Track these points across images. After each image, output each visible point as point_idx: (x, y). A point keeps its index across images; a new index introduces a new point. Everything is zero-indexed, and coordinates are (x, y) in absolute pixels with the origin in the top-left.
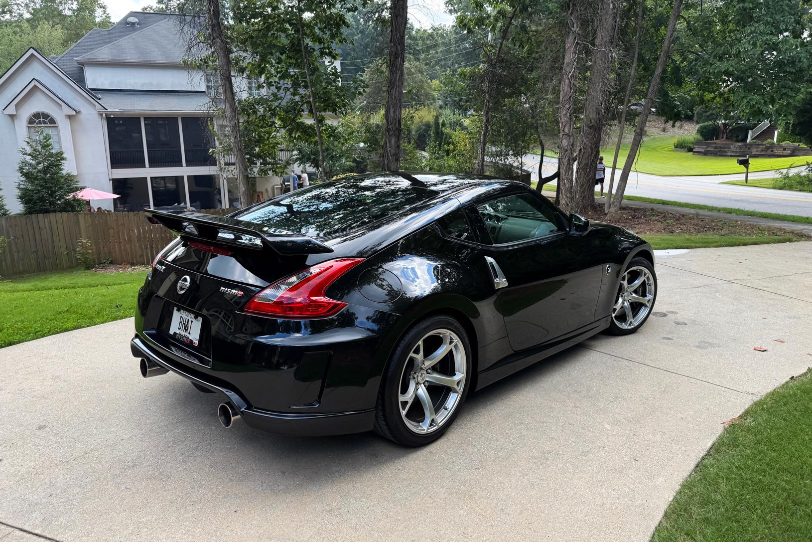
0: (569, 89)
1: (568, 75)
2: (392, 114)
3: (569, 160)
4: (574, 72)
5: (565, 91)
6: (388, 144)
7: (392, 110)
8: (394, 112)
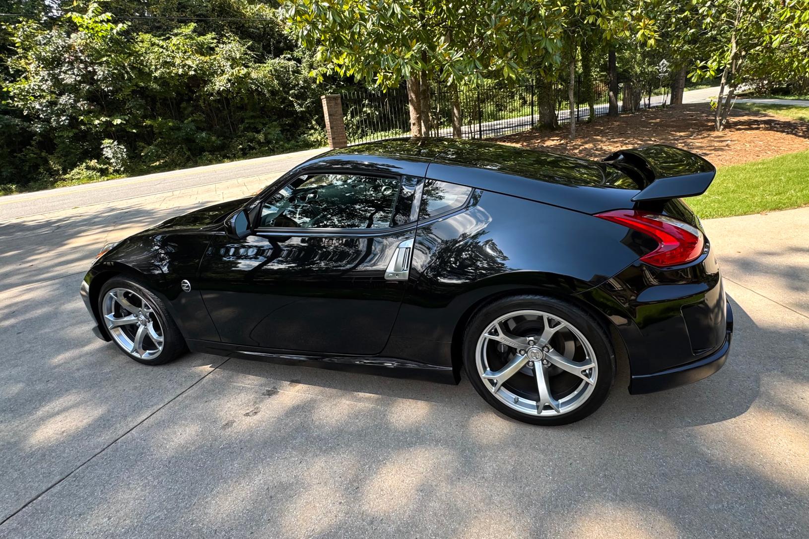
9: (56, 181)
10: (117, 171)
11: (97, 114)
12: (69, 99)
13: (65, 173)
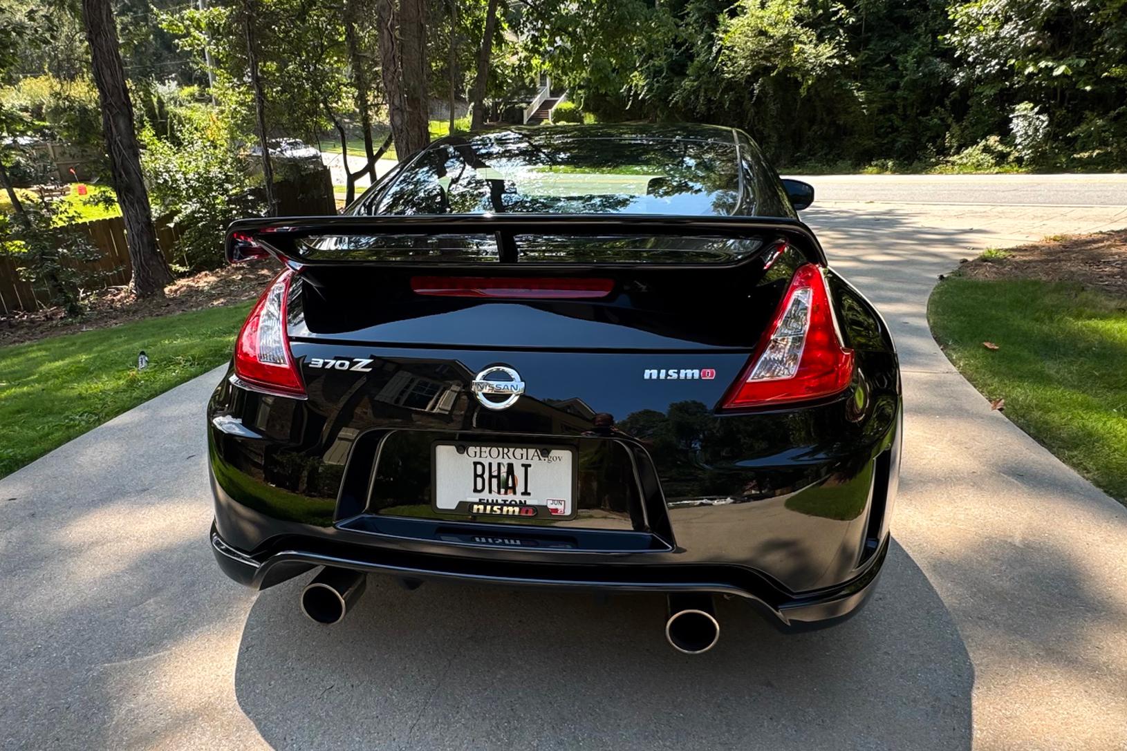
0: (390, 44)
1: (387, 24)
2: (108, 78)
3: (407, 144)
4: (393, 19)
5: (386, 47)
6: (114, 129)
7: (107, 72)
8: (112, 75)
9: (937, 164)
10: (1019, 161)
11: (1041, 55)
12: (1015, 28)
13: (958, 152)
